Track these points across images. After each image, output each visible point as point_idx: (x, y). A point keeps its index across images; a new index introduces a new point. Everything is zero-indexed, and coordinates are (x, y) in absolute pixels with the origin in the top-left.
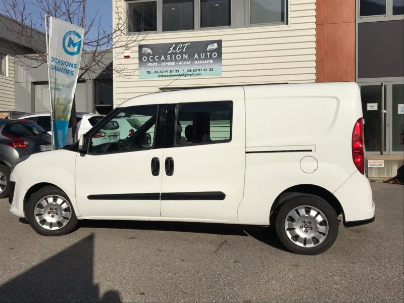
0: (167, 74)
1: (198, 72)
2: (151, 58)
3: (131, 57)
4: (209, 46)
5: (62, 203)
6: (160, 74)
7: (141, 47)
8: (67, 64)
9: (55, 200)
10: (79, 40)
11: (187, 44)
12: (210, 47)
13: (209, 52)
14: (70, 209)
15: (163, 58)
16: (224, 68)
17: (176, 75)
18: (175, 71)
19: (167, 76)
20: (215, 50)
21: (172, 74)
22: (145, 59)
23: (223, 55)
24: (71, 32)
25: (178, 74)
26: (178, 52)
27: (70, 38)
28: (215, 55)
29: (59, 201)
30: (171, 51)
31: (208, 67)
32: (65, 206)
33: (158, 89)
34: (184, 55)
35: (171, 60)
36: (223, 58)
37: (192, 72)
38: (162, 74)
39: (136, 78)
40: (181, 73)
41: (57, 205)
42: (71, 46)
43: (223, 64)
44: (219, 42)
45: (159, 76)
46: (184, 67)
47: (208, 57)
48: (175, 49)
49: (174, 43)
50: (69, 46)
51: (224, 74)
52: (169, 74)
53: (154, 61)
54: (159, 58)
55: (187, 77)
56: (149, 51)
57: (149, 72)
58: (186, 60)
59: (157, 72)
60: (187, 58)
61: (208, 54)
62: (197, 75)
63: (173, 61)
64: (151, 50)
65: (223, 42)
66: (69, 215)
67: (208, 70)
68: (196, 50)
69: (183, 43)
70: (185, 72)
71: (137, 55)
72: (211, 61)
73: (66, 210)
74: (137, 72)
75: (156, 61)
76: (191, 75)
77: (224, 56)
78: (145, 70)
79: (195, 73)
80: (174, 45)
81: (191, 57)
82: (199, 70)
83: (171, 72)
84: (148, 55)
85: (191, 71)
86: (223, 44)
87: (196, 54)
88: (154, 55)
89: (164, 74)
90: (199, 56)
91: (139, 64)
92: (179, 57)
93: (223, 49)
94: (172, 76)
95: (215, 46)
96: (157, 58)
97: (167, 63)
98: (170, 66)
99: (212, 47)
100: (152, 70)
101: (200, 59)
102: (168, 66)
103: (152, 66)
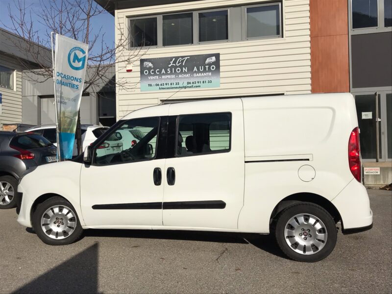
0: (167, 86)
1: (197, 84)
2: (152, 72)
3: (133, 71)
4: (208, 59)
5: (68, 213)
6: (161, 87)
7: (142, 61)
8: (72, 78)
9: (61, 210)
10: (84, 55)
11: (186, 58)
12: (208, 61)
13: (207, 65)
14: (75, 219)
15: (163, 71)
16: (222, 80)
17: (176, 88)
18: (175, 84)
19: (168, 88)
20: (213, 63)
21: (172, 86)
22: (146, 72)
23: (221, 67)
24: (76, 48)
25: (178, 86)
26: (177, 65)
27: (75, 53)
28: (213, 68)
29: (65, 211)
30: (171, 64)
31: (207, 79)
32: (70, 216)
33: (159, 101)
34: (184, 69)
35: (171, 73)
36: (221, 71)
37: (192, 84)
38: (163, 87)
39: (138, 91)
40: (181, 85)
41: (63, 215)
42: (76, 61)
43: (221, 77)
44: (217, 56)
45: (160, 89)
46: (184, 79)
47: (207, 70)
48: (174, 62)
49: (173, 57)
50: (74, 61)
51: (222, 86)
52: (170, 86)
53: (155, 74)
54: (160, 71)
55: (187, 89)
56: (150, 65)
57: (150, 85)
58: (185, 73)
59: (158, 85)
60: (186, 71)
61: (207, 67)
62: (197, 87)
63: (173, 74)
64: (152, 63)
65: (221, 55)
66: (74, 224)
67: (207, 82)
68: (196, 64)
69: (182, 57)
70: (185, 84)
71: (139, 69)
72: (210, 74)
73: (71, 220)
74: (139, 85)
75: (157, 75)
76: (190, 87)
77: (221, 69)
78: (146, 83)
79: (194, 85)
80: (174, 59)
81: (190, 70)
82: (198, 82)
83: (171, 84)
84: (149, 69)
85: (190, 83)
86: (221, 57)
87: (195, 68)
88: (155, 68)
89: (165, 86)
90: (198, 69)
91: (141, 77)
92: (178, 70)
93: (220, 61)
94: (172, 88)
95: (214, 59)
96: (158, 71)
97: (167, 76)
98: (171, 79)
99: (210, 60)
100: (153, 83)
101: (199, 72)
102: (168, 79)
103: (154, 79)
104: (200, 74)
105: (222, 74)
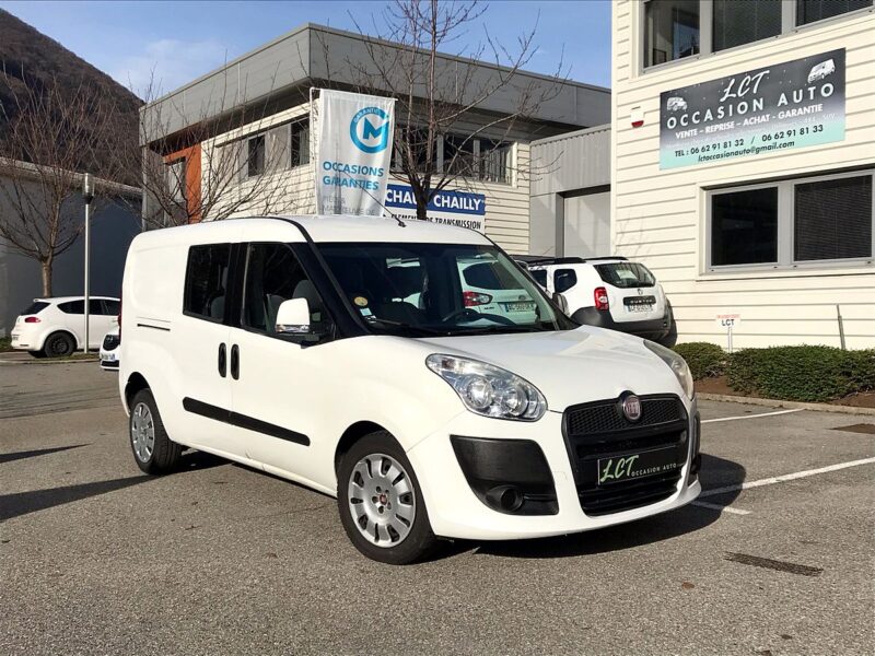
0: (717, 152)
1: (786, 139)
2: (685, 120)
3: (645, 124)
4: (814, 69)
6: (702, 154)
7: (664, 96)
8: (365, 171)
11: (762, 74)
12: (816, 72)
13: (812, 84)
15: (709, 115)
16: (850, 122)
17: (737, 153)
18: (733, 143)
19: (718, 156)
20: (828, 78)
21: (729, 150)
22: (672, 123)
23: (847, 86)
25: (740, 148)
26: (740, 95)
28: (827, 90)
30: (727, 95)
33: (698, 188)
34: (755, 102)
35: (726, 118)
36: (847, 95)
37: (773, 140)
38: (706, 154)
40: (747, 146)
43: (847, 111)
44: (839, 56)
45: (700, 159)
46: (754, 131)
47: (812, 98)
48: (734, 90)
49: (732, 77)
51: (851, 137)
52: (721, 151)
53: (691, 125)
54: (701, 117)
55: (762, 154)
56: (681, 103)
57: (679, 153)
58: (759, 113)
59: (697, 150)
61: (811, 89)
62: (785, 145)
63: (730, 119)
64: (684, 100)
65: (847, 54)
67: (811, 129)
68: (784, 85)
69: (751, 73)
70: (759, 143)
71: (656, 117)
72: (819, 107)
74: (655, 156)
75: (694, 126)
76: (769, 148)
77: (850, 90)
78: (671, 149)
80: (733, 81)
81: (771, 105)
83: (725, 146)
84: (679, 113)
85: (769, 138)
86: (849, 59)
87: (783, 95)
88: (690, 111)
89: (712, 152)
90: (789, 99)
91: (661, 135)
92: (743, 108)
93: (847, 70)
94: (728, 155)
95: (829, 66)
96: (697, 118)
97: (717, 127)
98: (724, 132)
99: (821, 71)
100: (686, 148)
101: (791, 105)
102: (720, 133)
103: (688, 138)
104: (794, 111)
105: (850, 106)
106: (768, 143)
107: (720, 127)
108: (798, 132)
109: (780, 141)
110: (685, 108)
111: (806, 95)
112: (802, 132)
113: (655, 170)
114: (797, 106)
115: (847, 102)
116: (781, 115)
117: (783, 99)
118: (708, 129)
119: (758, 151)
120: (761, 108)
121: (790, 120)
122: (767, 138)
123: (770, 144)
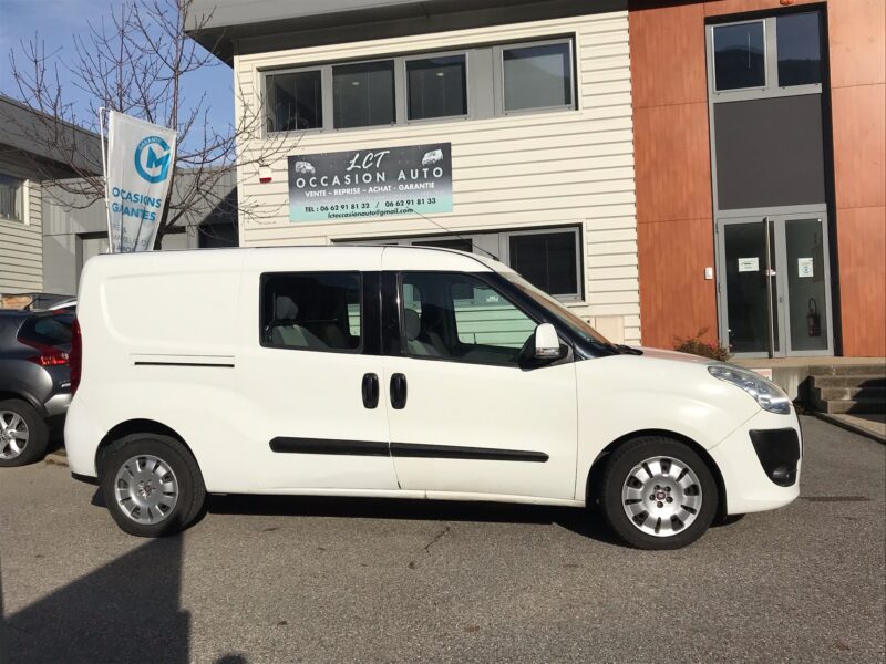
0: (345, 211)
1: (406, 207)
2: (314, 182)
3: (273, 180)
4: (426, 155)
6: (332, 212)
7: (292, 160)
8: (147, 200)
10: (166, 153)
11: (383, 153)
12: (427, 158)
13: (426, 166)
15: (336, 180)
16: (456, 198)
17: (363, 214)
18: (360, 205)
19: (347, 215)
20: (438, 163)
21: (356, 211)
22: (301, 183)
23: (453, 171)
24: (151, 139)
25: (366, 210)
26: (364, 167)
27: (150, 149)
30: (352, 166)
33: (329, 240)
34: (378, 175)
35: (353, 185)
36: (453, 178)
37: (395, 207)
38: (335, 212)
40: (372, 209)
42: (153, 164)
43: (454, 190)
44: (446, 148)
45: (330, 216)
46: (379, 197)
47: (426, 176)
48: (359, 162)
49: (357, 152)
50: (149, 166)
51: (457, 210)
52: (350, 211)
53: (320, 187)
54: (329, 181)
55: (385, 217)
56: (309, 167)
57: (309, 209)
58: (381, 183)
59: (326, 209)
61: (425, 170)
62: (405, 211)
63: (356, 186)
64: (312, 165)
65: (452, 148)
67: (426, 201)
68: (401, 164)
69: (375, 151)
70: (383, 208)
71: (285, 176)
72: (432, 185)
74: (285, 210)
75: (324, 188)
76: (392, 212)
77: (455, 175)
78: (301, 205)
80: (357, 155)
81: (392, 178)
82: (408, 202)
83: (353, 207)
84: (307, 176)
85: (391, 204)
86: (454, 151)
87: (402, 172)
88: (318, 175)
89: (340, 211)
90: (408, 175)
91: (290, 193)
92: (367, 178)
93: (453, 159)
94: (355, 215)
95: (439, 154)
96: (325, 181)
97: (344, 191)
98: (352, 196)
99: (432, 158)
100: (316, 205)
101: (409, 180)
102: (347, 196)
103: (316, 198)
104: (411, 186)
105: (456, 186)
106: (390, 208)
107: (348, 191)
108: (416, 202)
109: (400, 208)
110: (313, 172)
111: (421, 174)
112: (419, 202)
113: (286, 222)
114: (414, 182)
115: (453, 183)
116: (401, 187)
117: (402, 175)
118: (336, 192)
119: (382, 214)
120: (383, 179)
121: (407, 192)
122: (388, 204)
123: (391, 210)
